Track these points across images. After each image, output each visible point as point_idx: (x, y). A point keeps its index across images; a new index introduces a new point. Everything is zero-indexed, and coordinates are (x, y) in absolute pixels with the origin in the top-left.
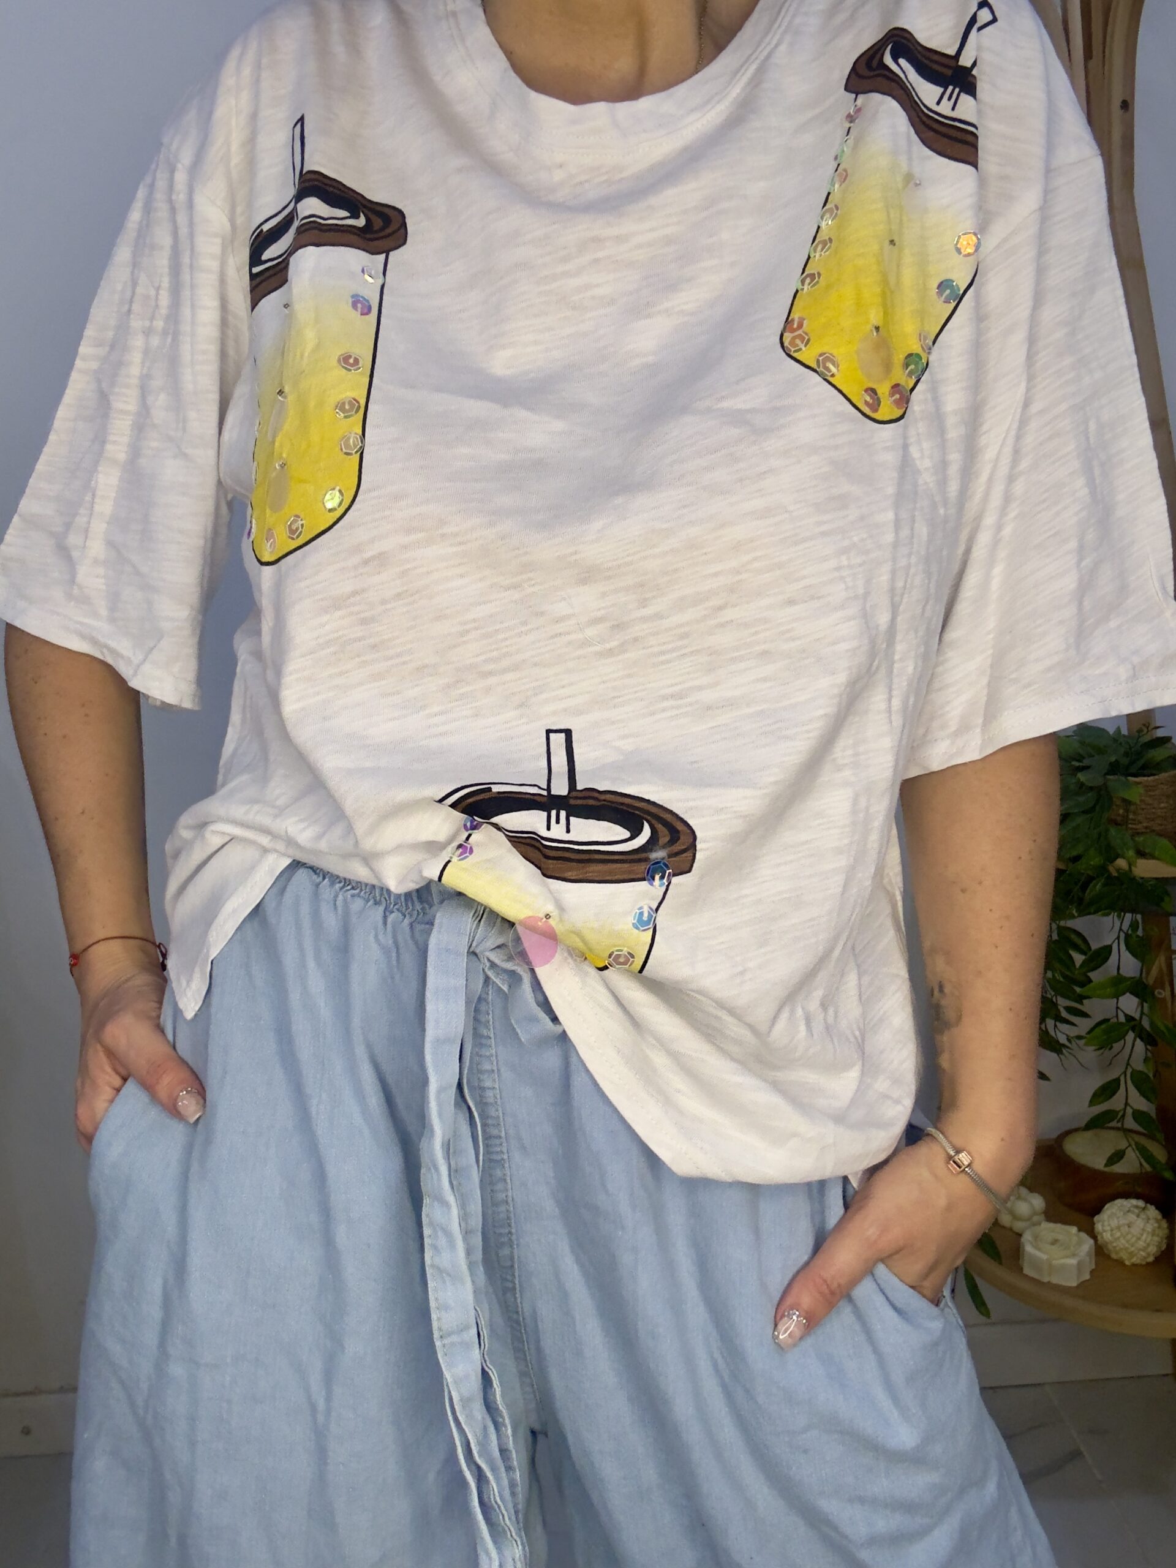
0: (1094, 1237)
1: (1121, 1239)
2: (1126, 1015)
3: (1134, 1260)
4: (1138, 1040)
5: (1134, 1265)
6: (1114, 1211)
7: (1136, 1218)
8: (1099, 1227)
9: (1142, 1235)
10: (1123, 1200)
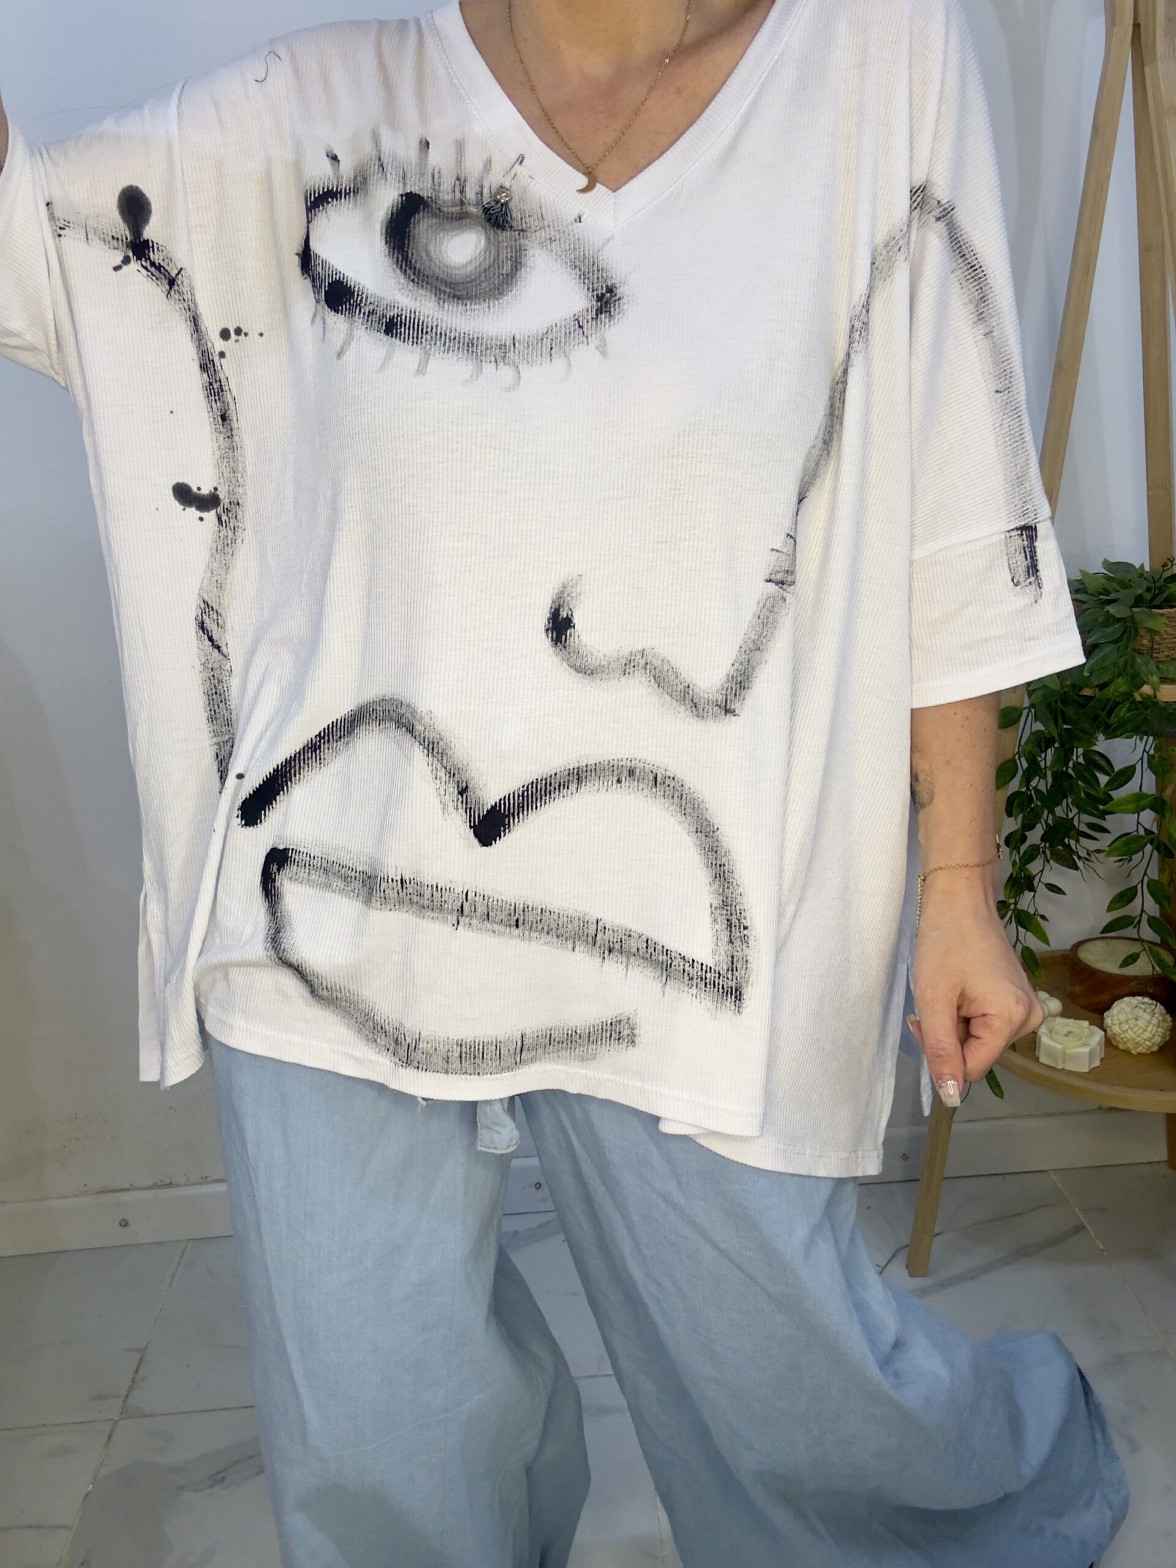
0: (1105, 1031)
1: (1129, 1031)
2: (1146, 830)
3: (1140, 1050)
4: (1155, 852)
5: (1139, 1054)
6: (1123, 1007)
7: (1142, 1013)
8: (1108, 1021)
9: (1148, 1027)
10: (1131, 997)
